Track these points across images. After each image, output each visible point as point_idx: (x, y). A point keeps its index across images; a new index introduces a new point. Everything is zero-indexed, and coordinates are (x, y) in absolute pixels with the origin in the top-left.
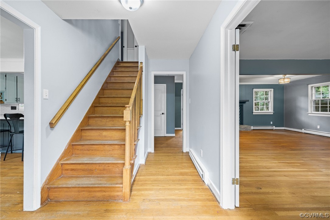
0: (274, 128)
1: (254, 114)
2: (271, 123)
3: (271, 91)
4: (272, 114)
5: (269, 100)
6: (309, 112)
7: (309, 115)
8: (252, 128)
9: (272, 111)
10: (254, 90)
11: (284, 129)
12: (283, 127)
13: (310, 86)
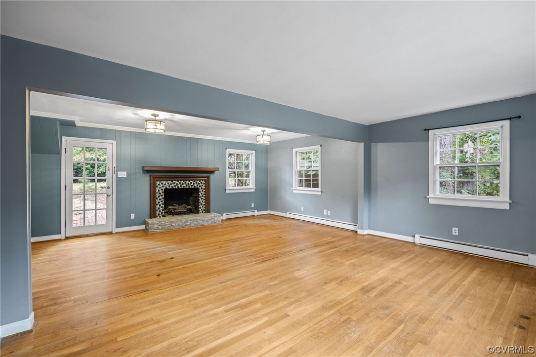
0: (256, 213)
1: (227, 192)
2: (253, 205)
3: (252, 154)
4: (254, 190)
5: (250, 169)
6: (294, 188)
7: (294, 191)
8: (225, 216)
9: (254, 187)
10: (229, 151)
11: (269, 214)
12: (267, 210)
13: (295, 150)
